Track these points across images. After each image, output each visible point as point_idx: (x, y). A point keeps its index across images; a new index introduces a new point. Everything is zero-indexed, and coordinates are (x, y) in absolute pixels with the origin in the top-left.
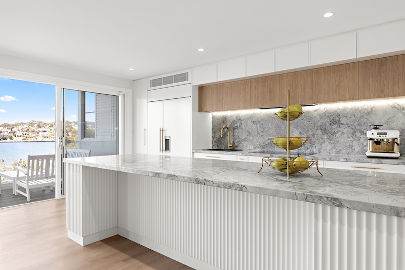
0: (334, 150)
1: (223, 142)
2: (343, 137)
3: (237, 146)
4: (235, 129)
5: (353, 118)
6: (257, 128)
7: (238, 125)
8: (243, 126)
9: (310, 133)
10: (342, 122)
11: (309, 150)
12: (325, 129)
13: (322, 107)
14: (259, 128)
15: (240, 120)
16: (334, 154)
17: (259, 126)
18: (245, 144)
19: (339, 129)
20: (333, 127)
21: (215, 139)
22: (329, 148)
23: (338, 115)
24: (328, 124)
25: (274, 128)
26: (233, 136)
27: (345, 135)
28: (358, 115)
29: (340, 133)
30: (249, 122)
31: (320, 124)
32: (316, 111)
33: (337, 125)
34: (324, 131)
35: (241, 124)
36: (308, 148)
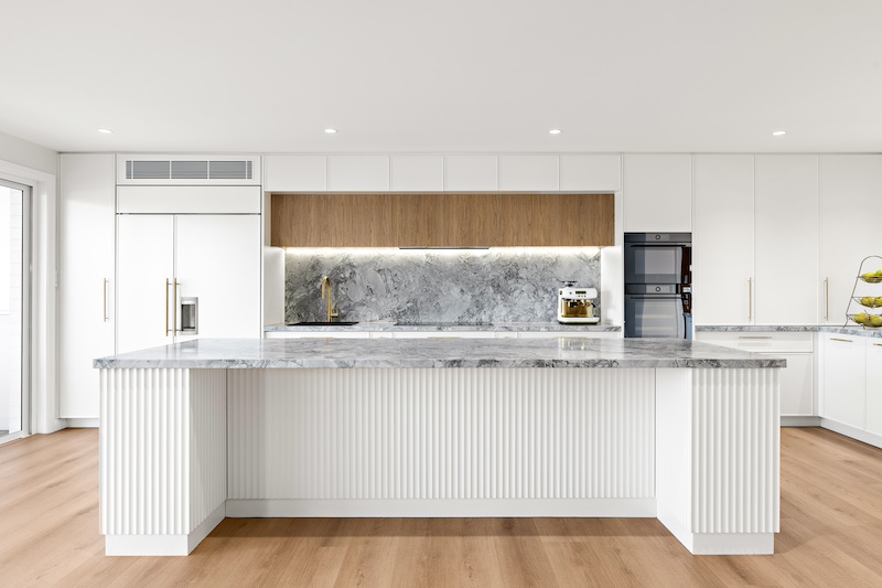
0: (511, 317)
1: (312, 308)
2: (522, 298)
3: (344, 316)
4: (338, 282)
5: (535, 270)
6: (385, 281)
7: (348, 275)
8: (357, 278)
9: (477, 292)
10: (521, 275)
11: (475, 318)
12: (499, 286)
13: (495, 252)
14: (389, 282)
15: (351, 265)
16: (510, 322)
17: (389, 278)
18: (361, 311)
19: (517, 285)
20: (510, 282)
21: (292, 304)
22: (504, 313)
23: (516, 265)
24: (502, 278)
25: (417, 282)
26: (336, 296)
27: (525, 294)
28: (541, 267)
29: (518, 291)
30: (371, 271)
31: (491, 277)
32: (485, 257)
33: (514, 280)
34: (497, 288)
35: (353, 273)
36: (473, 315)
